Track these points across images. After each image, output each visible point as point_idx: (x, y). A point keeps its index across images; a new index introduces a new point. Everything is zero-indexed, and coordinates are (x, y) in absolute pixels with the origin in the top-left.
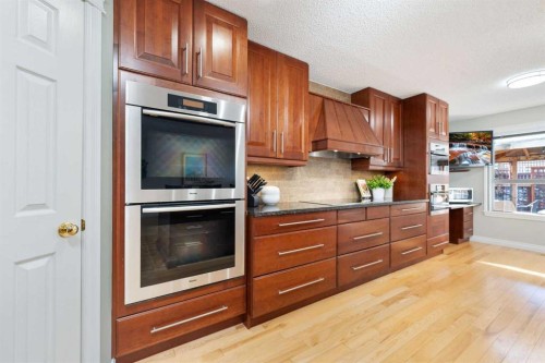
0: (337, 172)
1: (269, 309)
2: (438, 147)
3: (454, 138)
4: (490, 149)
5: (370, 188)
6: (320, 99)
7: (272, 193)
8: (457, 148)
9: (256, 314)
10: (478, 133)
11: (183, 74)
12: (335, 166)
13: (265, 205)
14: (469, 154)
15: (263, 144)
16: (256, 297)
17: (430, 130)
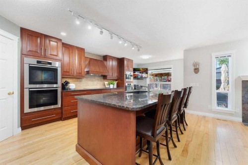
0: (98, 80)
1: (68, 116)
2: (128, 73)
3: (135, 70)
4: (147, 73)
5: (109, 84)
6: (89, 59)
7: (72, 86)
8: (136, 73)
9: (64, 117)
10: (143, 68)
11: (41, 55)
12: (97, 78)
13: (70, 89)
14: (140, 75)
15: (68, 72)
16: (64, 112)
17: (126, 68)
